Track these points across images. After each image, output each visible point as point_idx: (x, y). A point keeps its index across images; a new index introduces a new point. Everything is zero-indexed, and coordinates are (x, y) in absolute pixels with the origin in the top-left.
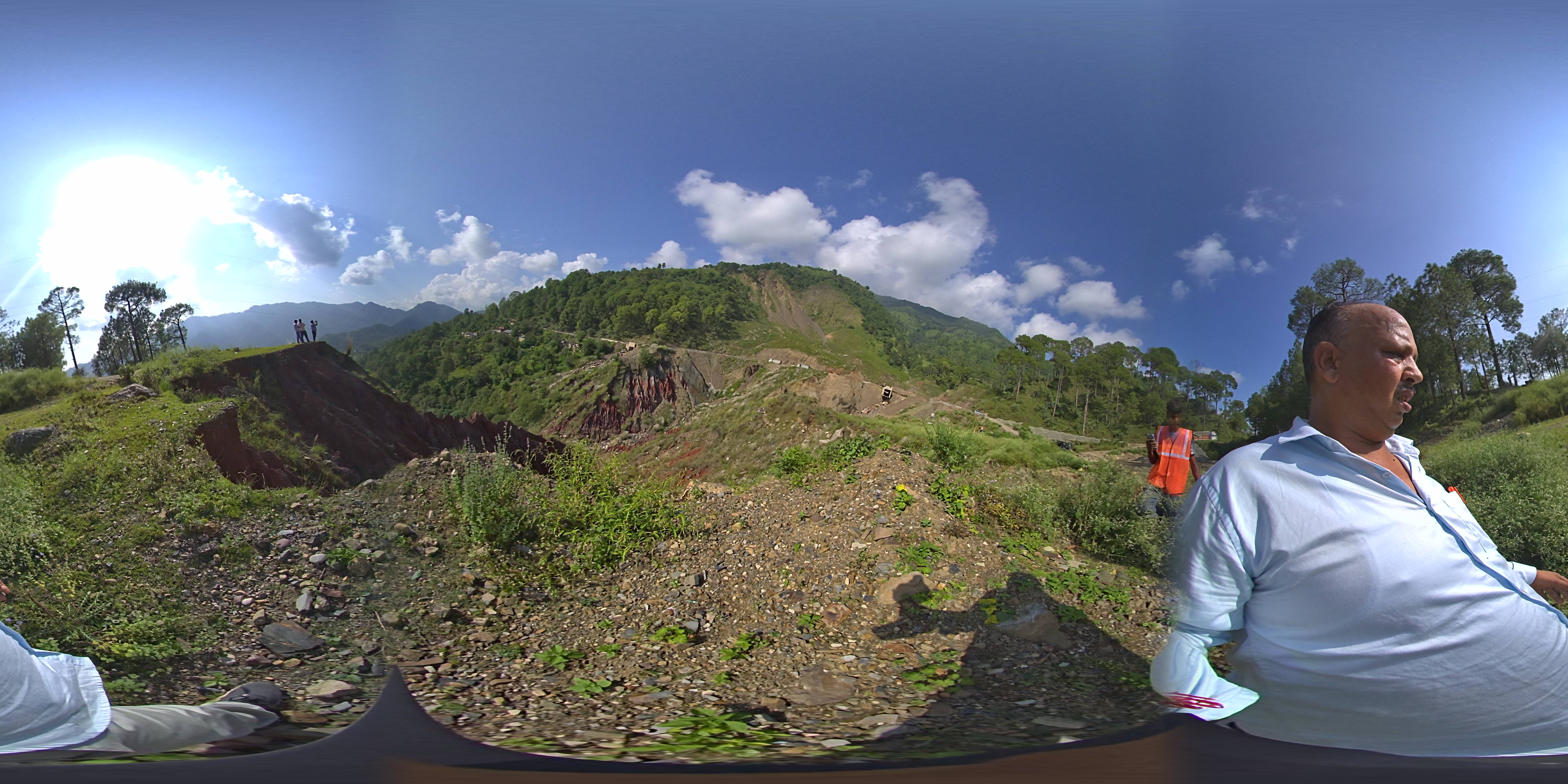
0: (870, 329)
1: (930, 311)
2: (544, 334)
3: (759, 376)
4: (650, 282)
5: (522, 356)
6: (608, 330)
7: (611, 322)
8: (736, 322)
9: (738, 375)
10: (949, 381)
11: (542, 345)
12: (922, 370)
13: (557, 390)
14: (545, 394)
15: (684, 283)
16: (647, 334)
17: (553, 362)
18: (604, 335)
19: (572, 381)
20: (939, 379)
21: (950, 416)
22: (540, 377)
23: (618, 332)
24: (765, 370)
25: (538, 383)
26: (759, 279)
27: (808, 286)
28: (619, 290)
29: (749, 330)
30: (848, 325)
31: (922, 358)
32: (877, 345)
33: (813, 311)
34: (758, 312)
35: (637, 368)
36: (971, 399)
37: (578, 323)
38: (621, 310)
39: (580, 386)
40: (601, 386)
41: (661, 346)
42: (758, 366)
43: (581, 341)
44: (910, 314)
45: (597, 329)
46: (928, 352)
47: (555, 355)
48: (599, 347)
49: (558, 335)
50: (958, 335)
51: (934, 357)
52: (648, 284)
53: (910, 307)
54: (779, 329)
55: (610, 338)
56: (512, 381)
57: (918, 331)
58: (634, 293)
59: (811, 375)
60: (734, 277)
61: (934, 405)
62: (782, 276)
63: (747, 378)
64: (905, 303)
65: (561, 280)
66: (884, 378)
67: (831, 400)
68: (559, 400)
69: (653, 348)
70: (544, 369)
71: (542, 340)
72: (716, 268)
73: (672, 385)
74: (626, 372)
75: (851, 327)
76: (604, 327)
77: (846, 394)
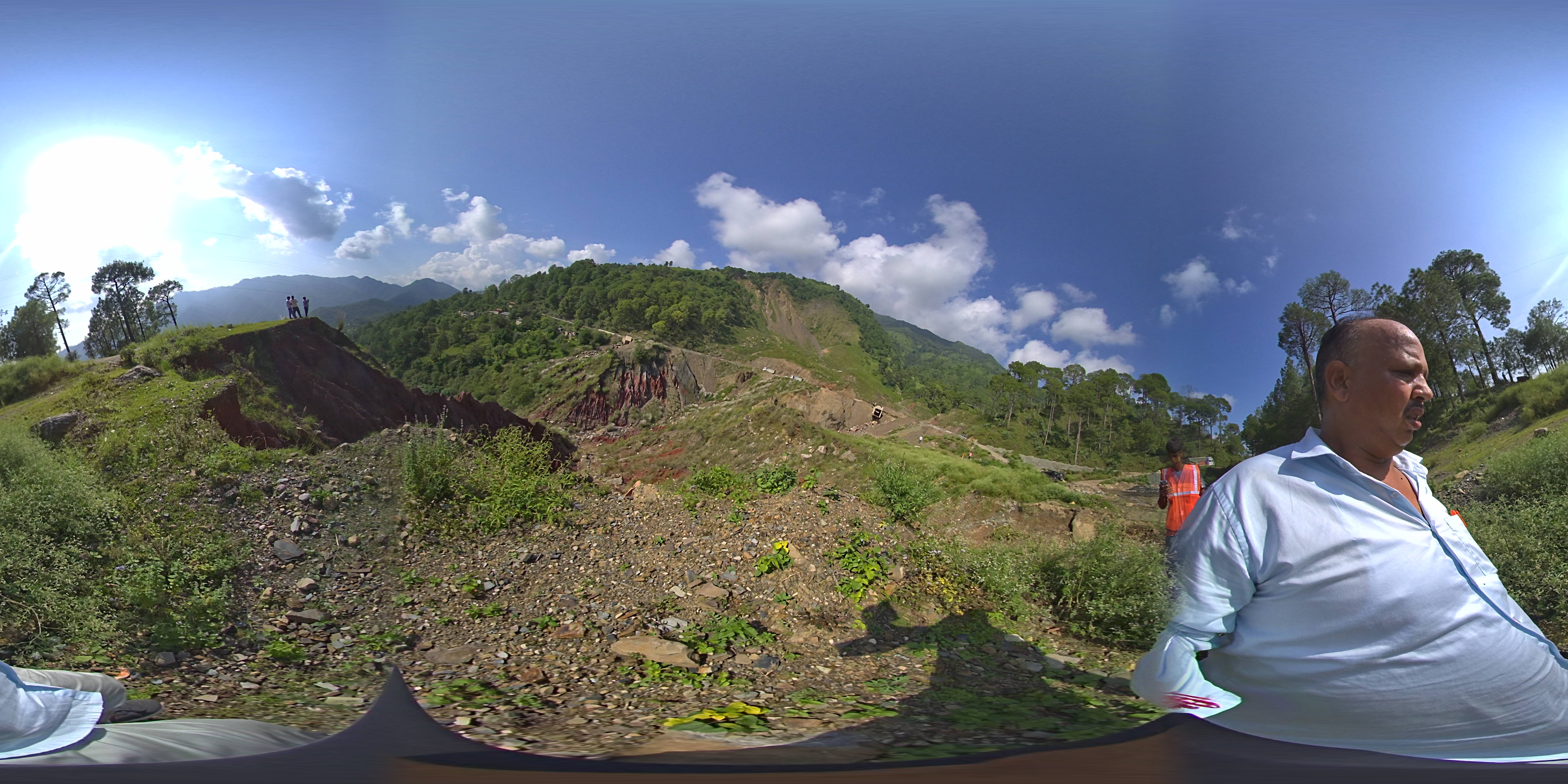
0: (867, 347)
1: (926, 333)
2: (542, 320)
3: (752, 383)
4: (655, 279)
5: (517, 339)
6: (606, 322)
7: (610, 314)
8: (735, 327)
9: (731, 380)
10: (941, 405)
11: (539, 330)
12: (914, 392)
13: (549, 375)
14: (537, 378)
15: (689, 284)
16: (645, 329)
17: (547, 348)
18: (602, 326)
19: (564, 369)
20: (931, 402)
21: (939, 440)
22: (533, 362)
23: (616, 325)
24: (758, 378)
25: (530, 367)
26: (763, 287)
27: (810, 298)
28: (623, 283)
29: (747, 337)
30: (846, 341)
31: (916, 380)
32: (872, 363)
33: (812, 324)
34: (757, 320)
35: (631, 362)
36: (962, 424)
37: (577, 312)
38: (622, 303)
39: (572, 374)
40: (592, 377)
41: (657, 343)
42: (752, 374)
43: (578, 329)
44: (907, 335)
45: (596, 319)
46: (922, 374)
47: (551, 341)
48: (595, 337)
49: (556, 322)
50: (953, 359)
51: (927, 380)
52: (652, 281)
53: (907, 329)
54: (777, 339)
55: (607, 329)
56: (505, 362)
57: (914, 352)
58: (637, 287)
59: (803, 388)
60: (739, 282)
61: (923, 428)
62: (786, 286)
63: (739, 384)
64: (904, 324)
65: (565, 267)
66: (876, 397)
67: (820, 415)
68: (550, 386)
69: (649, 344)
70: (538, 354)
71: (539, 325)
72: (721, 270)
73: (664, 383)
74: (619, 365)
75: (848, 344)
76: (603, 318)
77: (836, 410)
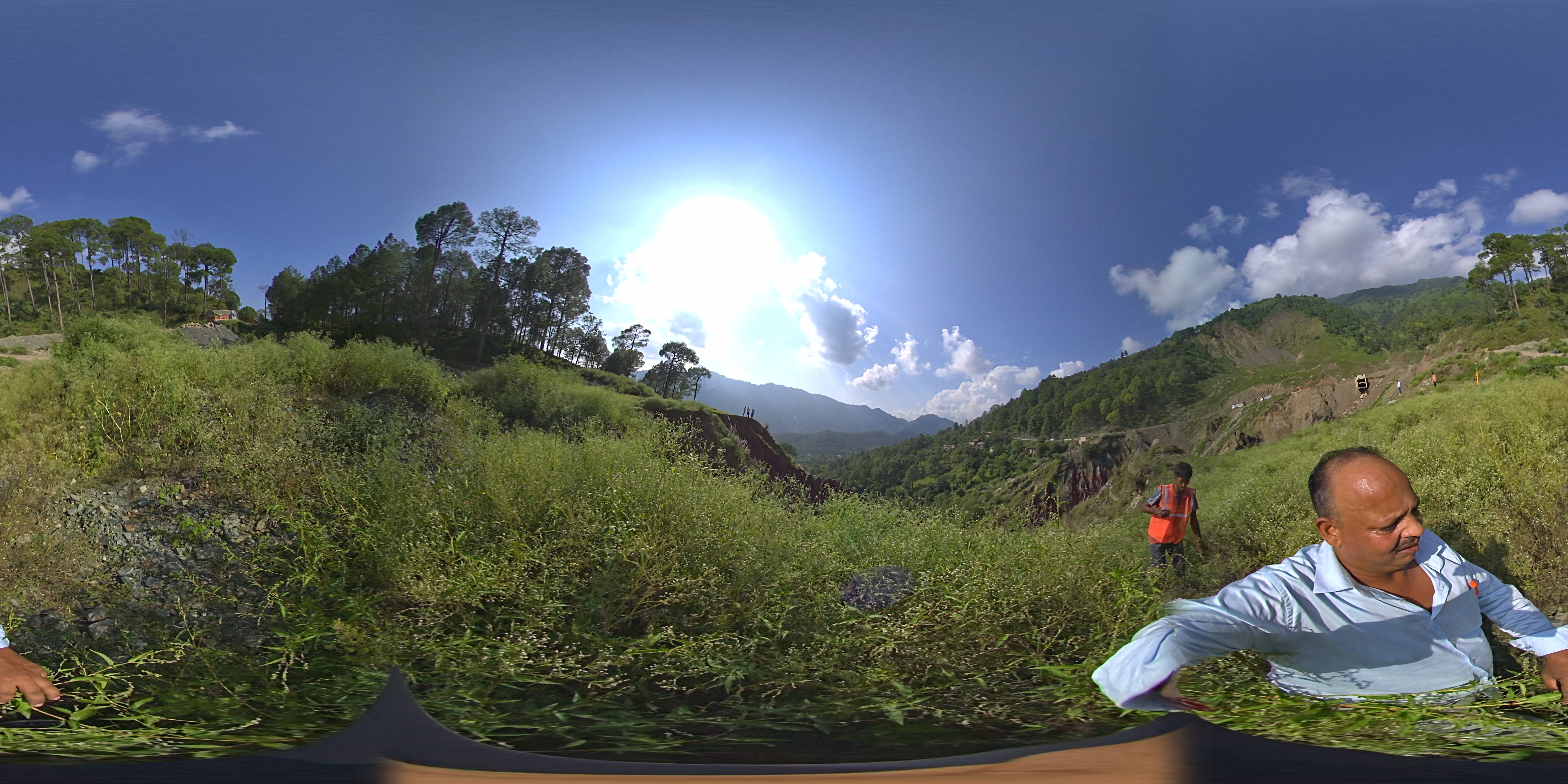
0: (1335, 330)
3: (1224, 428)
4: (1108, 373)
6: (1067, 430)
7: (1069, 422)
8: (1200, 383)
9: (1202, 435)
13: (1000, 493)
15: (1142, 365)
22: (994, 484)
23: (1072, 431)
24: (1229, 419)
26: (1215, 333)
27: (1261, 319)
29: (1214, 386)
30: (1313, 337)
31: (1398, 332)
32: (1347, 342)
33: (1277, 341)
34: (1222, 365)
37: (1043, 429)
38: (1077, 406)
41: (1110, 434)
42: (1222, 418)
44: (1367, 300)
46: (1402, 324)
48: (1052, 447)
52: (1105, 376)
58: (1088, 388)
59: (1272, 403)
60: (1191, 341)
62: (1236, 321)
63: (1209, 434)
66: (1357, 369)
69: (1100, 437)
72: (1171, 338)
75: (1316, 339)
77: (1317, 406)
